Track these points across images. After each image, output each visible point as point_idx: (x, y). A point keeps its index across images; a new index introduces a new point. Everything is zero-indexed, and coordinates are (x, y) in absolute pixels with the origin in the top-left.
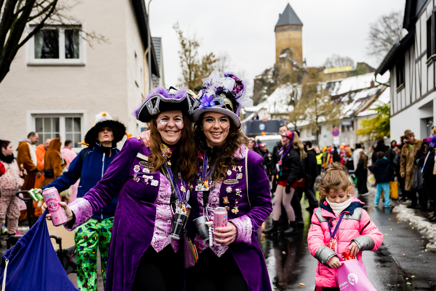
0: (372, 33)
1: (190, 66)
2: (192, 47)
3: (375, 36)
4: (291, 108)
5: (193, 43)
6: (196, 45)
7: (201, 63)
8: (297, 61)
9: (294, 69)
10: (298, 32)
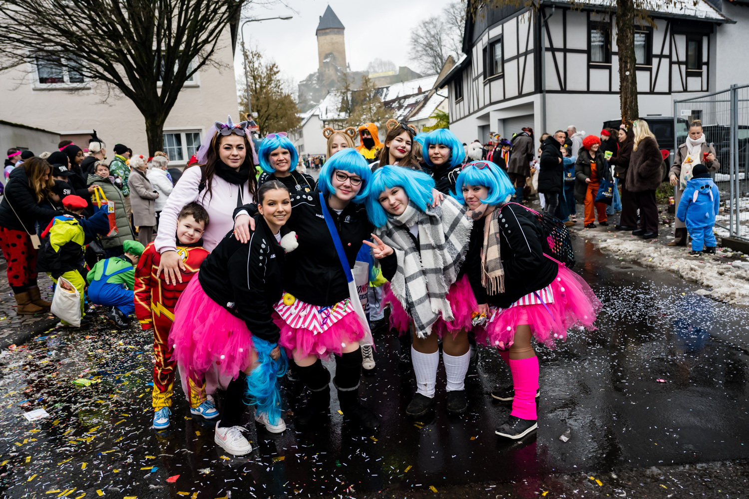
0: (413, 39)
1: (254, 77)
2: (255, 58)
3: (416, 41)
5: (255, 55)
7: (265, 74)
8: (341, 65)
9: (339, 74)
10: (340, 36)
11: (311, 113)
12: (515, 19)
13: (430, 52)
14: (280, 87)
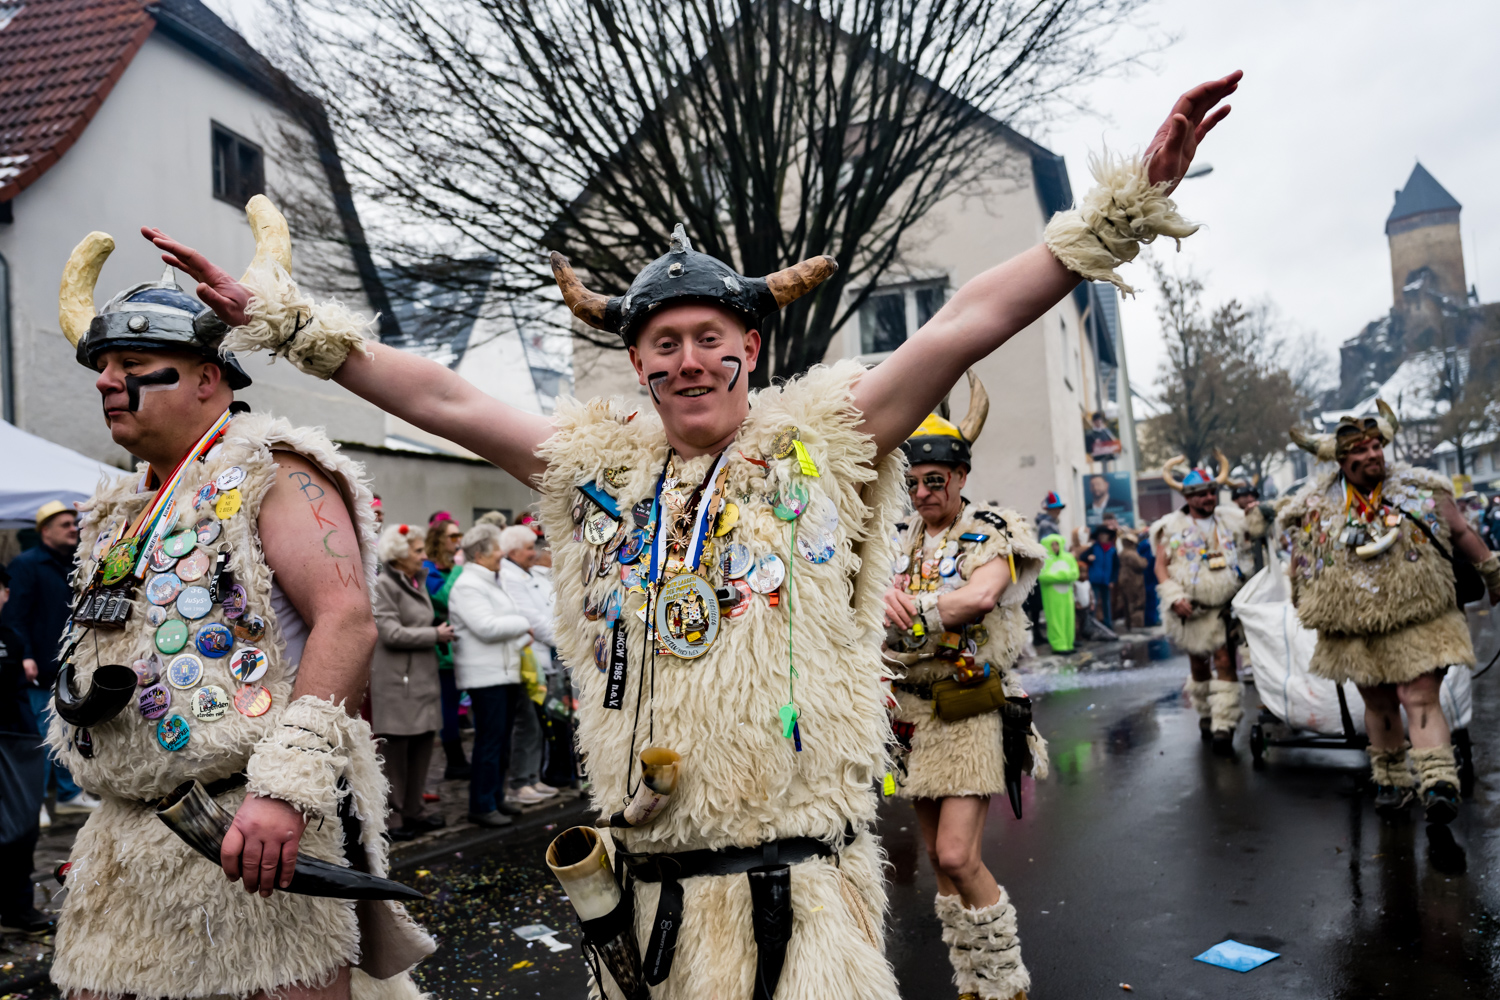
1: (1185, 335)
2: (1187, 292)
4: (1444, 407)
6: (1196, 287)
7: (1209, 326)
8: (1450, 293)
9: (1446, 313)
10: (1449, 226)
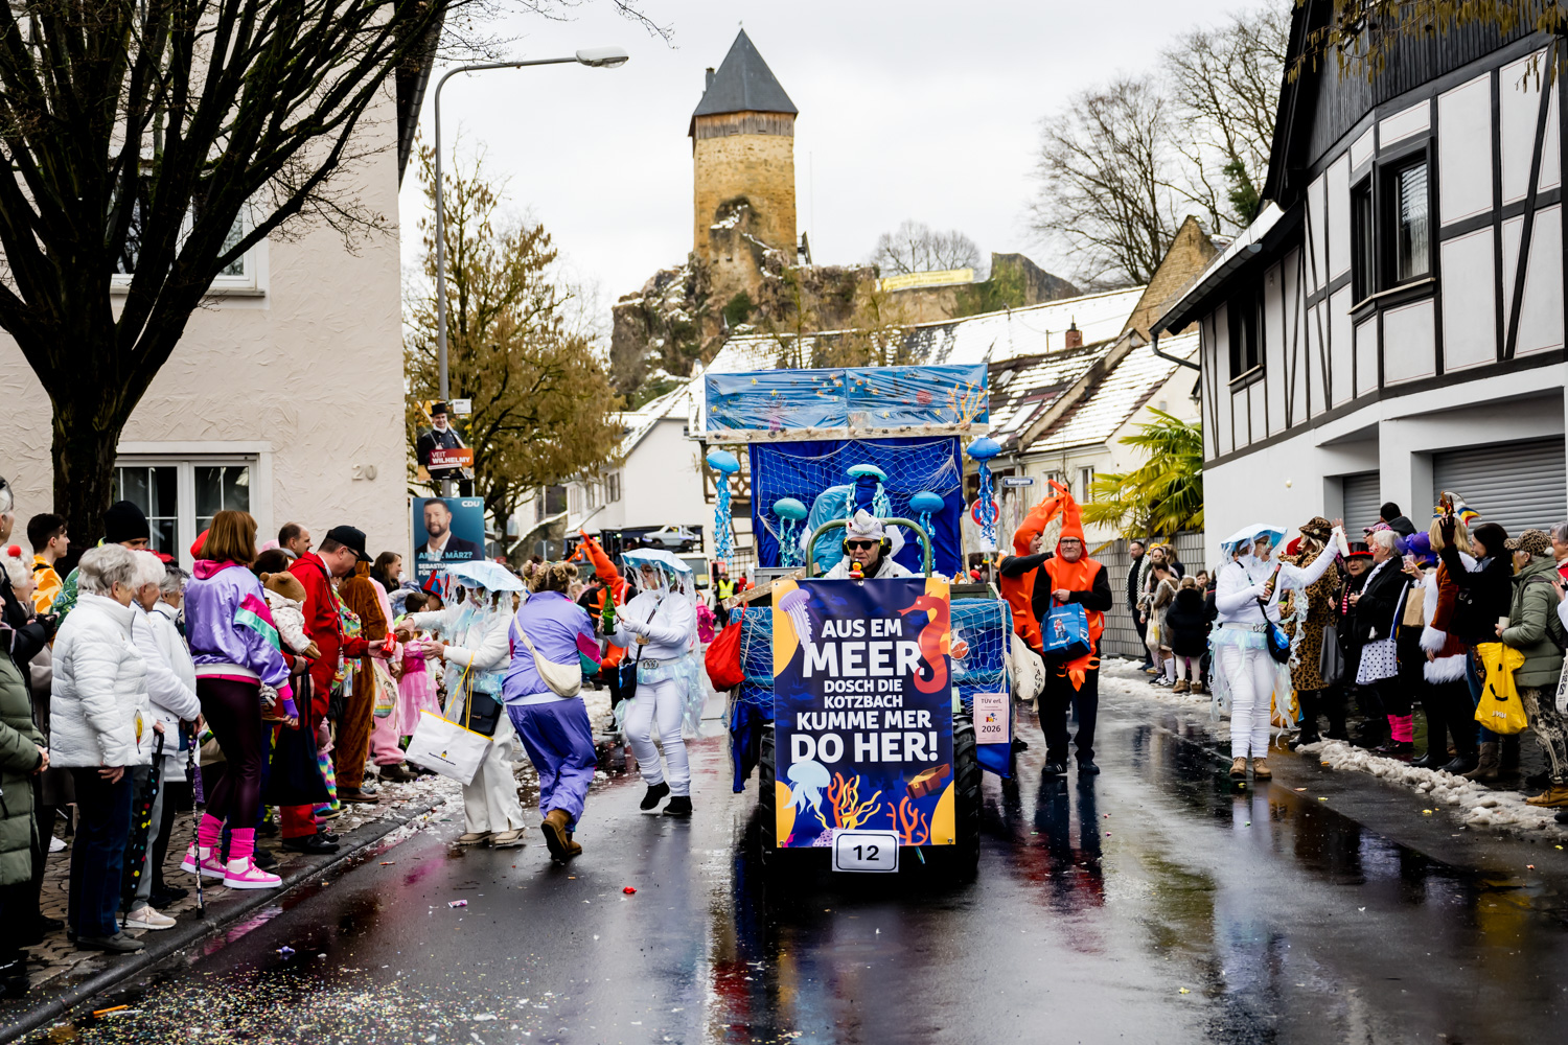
0: (1050, 155)
3: (1060, 164)
5: (470, 195)
7: (501, 264)
8: (775, 244)
9: (767, 274)
10: (778, 139)
11: (659, 413)
12: (1485, 80)
13: (1111, 203)
14: (556, 312)
